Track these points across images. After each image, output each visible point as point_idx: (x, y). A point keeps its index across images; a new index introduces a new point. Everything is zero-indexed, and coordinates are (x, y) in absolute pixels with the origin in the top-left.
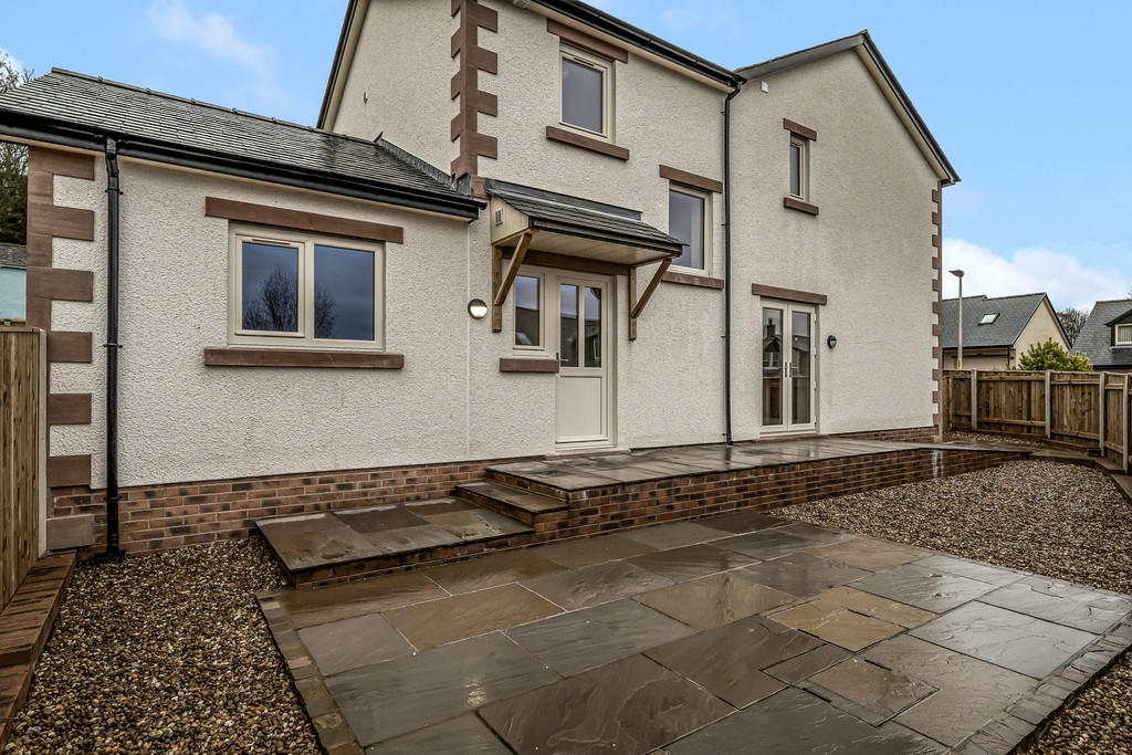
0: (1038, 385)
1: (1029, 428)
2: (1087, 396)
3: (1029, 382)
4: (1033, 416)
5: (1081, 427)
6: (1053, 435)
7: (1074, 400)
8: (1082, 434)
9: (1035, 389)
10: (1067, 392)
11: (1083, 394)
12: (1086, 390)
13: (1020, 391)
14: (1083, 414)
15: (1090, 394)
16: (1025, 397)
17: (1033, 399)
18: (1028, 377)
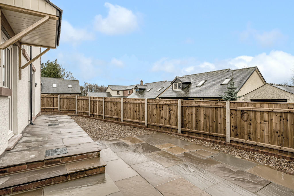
0: (56, 98)
1: (53, 109)
2: (71, 101)
3: (53, 97)
4: (54, 106)
5: (69, 108)
6: (60, 110)
7: (67, 102)
8: (70, 109)
9: (55, 100)
10: (65, 100)
11: (70, 100)
12: (71, 99)
13: (51, 100)
14: (70, 105)
15: (72, 100)
16: (52, 101)
17: (54, 102)
18: (53, 96)
